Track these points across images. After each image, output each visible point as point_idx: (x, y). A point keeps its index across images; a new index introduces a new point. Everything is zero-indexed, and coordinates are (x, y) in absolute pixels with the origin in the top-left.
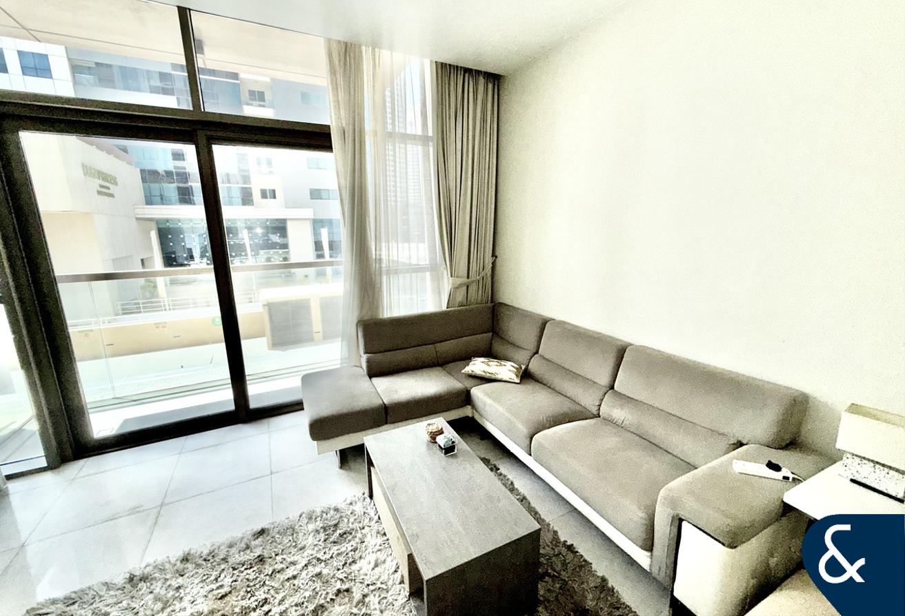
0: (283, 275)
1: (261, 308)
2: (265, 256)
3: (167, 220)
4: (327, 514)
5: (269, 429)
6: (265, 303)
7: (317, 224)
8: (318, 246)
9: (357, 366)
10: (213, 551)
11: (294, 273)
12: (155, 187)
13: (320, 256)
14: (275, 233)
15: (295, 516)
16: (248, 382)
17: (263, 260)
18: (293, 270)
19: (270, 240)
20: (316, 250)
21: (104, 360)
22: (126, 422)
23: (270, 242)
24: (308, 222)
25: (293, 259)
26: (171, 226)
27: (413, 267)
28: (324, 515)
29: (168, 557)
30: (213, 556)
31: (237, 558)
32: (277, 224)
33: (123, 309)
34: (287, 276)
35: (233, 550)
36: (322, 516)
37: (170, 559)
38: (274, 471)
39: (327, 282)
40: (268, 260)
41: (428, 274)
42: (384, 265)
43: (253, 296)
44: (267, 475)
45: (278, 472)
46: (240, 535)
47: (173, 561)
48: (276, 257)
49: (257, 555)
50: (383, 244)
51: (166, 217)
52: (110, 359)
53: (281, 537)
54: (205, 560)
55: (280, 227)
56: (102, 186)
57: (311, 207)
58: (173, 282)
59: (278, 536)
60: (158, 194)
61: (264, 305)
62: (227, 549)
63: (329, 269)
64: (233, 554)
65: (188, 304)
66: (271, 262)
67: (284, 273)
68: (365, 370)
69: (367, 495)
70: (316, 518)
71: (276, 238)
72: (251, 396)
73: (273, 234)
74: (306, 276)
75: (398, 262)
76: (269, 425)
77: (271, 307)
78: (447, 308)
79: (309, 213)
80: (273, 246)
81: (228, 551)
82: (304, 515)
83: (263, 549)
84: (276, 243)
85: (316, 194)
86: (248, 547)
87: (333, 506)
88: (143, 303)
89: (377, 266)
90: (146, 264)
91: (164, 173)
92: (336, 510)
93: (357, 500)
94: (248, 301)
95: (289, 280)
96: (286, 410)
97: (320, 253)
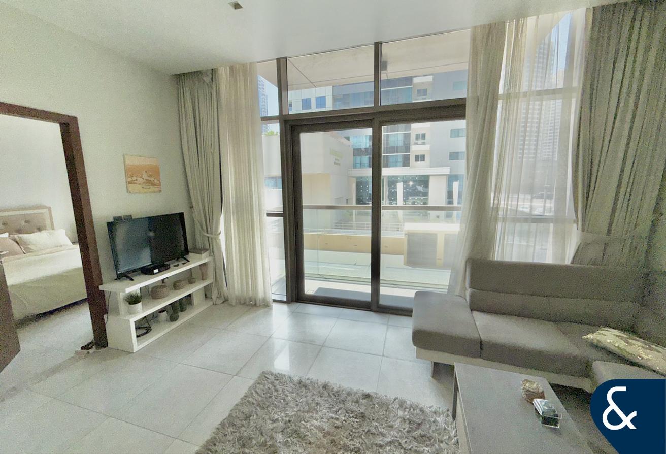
0: (421, 214)
1: (403, 235)
2: (412, 201)
3: (362, 177)
4: (414, 410)
5: (388, 322)
6: (406, 233)
7: (451, 178)
8: (450, 195)
9: (461, 296)
10: (339, 392)
11: (429, 214)
12: (358, 158)
13: (450, 202)
14: (420, 185)
15: (392, 397)
16: (381, 285)
17: (410, 203)
18: (429, 212)
19: (417, 189)
20: (448, 198)
21: (316, 251)
22: (320, 289)
23: (416, 191)
24: (445, 177)
25: (431, 203)
26: (364, 180)
27: (533, 217)
28: (412, 410)
29: (318, 380)
30: (338, 395)
31: (349, 405)
32: (423, 179)
33: (335, 226)
34: (423, 215)
35: (349, 398)
36: (410, 410)
37: (319, 382)
38: (385, 355)
39: (452, 222)
40: (413, 203)
41: (552, 225)
42: (501, 213)
43: (400, 227)
44: (380, 356)
45: (387, 357)
46: (355, 390)
47: (320, 384)
48: (418, 202)
49: (362, 411)
50: (503, 195)
51: (360, 175)
52: (320, 251)
53: (379, 408)
54: (334, 394)
55: (424, 181)
56: (336, 160)
57: (447, 166)
58: (359, 214)
59: (377, 406)
60: (359, 162)
61: (405, 234)
62: (346, 395)
63: (455, 213)
64: (349, 401)
65: (364, 227)
66: (415, 204)
67: (422, 213)
68: (468, 302)
69: (450, 413)
70: (405, 409)
71: (420, 189)
72: (382, 295)
73: (419, 185)
74: (438, 217)
75: (517, 211)
76: (389, 319)
77: (410, 235)
78: (572, 263)
79: (446, 171)
80: (418, 193)
81: (346, 397)
82: (397, 400)
83: (366, 409)
84: (420, 192)
85: (454, 156)
86: (357, 402)
87: (421, 406)
88: (344, 224)
89: (494, 214)
90: (348, 201)
91: (364, 150)
92: (422, 410)
93: (441, 412)
94: (396, 229)
95: (426, 218)
96: (400, 313)
97: (450, 200)
